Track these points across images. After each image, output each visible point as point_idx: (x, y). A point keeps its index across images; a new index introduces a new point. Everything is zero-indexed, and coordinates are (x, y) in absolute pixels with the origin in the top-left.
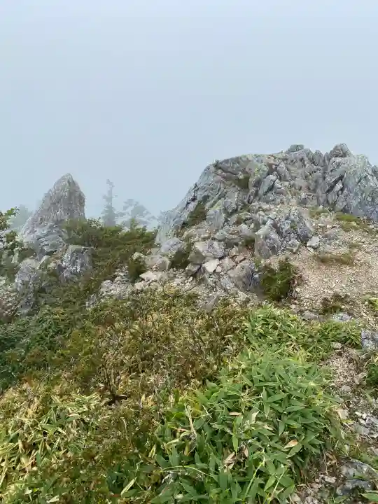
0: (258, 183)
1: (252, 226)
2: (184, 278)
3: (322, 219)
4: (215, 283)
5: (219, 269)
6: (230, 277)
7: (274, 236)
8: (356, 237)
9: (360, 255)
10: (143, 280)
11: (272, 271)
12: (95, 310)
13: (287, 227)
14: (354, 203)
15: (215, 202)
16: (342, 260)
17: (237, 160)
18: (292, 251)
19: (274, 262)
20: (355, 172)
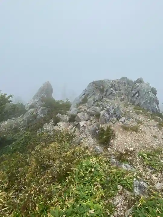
0: (107, 91)
1: (101, 108)
2: (73, 126)
3: (129, 107)
4: (83, 130)
5: (85, 125)
6: (88, 129)
7: (107, 115)
8: (141, 117)
9: (142, 128)
10: (58, 125)
11: (103, 130)
12: (39, 135)
13: (112, 112)
14: (142, 103)
15: (91, 96)
16: (133, 129)
17: (101, 81)
18: (113, 122)
19: (105, 127)
20: (144, 90)
